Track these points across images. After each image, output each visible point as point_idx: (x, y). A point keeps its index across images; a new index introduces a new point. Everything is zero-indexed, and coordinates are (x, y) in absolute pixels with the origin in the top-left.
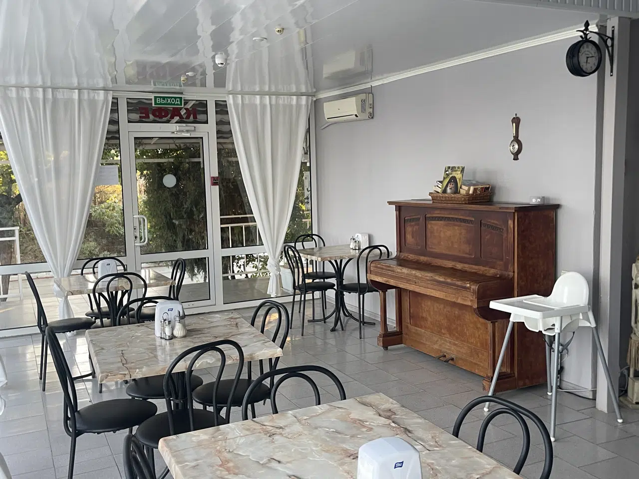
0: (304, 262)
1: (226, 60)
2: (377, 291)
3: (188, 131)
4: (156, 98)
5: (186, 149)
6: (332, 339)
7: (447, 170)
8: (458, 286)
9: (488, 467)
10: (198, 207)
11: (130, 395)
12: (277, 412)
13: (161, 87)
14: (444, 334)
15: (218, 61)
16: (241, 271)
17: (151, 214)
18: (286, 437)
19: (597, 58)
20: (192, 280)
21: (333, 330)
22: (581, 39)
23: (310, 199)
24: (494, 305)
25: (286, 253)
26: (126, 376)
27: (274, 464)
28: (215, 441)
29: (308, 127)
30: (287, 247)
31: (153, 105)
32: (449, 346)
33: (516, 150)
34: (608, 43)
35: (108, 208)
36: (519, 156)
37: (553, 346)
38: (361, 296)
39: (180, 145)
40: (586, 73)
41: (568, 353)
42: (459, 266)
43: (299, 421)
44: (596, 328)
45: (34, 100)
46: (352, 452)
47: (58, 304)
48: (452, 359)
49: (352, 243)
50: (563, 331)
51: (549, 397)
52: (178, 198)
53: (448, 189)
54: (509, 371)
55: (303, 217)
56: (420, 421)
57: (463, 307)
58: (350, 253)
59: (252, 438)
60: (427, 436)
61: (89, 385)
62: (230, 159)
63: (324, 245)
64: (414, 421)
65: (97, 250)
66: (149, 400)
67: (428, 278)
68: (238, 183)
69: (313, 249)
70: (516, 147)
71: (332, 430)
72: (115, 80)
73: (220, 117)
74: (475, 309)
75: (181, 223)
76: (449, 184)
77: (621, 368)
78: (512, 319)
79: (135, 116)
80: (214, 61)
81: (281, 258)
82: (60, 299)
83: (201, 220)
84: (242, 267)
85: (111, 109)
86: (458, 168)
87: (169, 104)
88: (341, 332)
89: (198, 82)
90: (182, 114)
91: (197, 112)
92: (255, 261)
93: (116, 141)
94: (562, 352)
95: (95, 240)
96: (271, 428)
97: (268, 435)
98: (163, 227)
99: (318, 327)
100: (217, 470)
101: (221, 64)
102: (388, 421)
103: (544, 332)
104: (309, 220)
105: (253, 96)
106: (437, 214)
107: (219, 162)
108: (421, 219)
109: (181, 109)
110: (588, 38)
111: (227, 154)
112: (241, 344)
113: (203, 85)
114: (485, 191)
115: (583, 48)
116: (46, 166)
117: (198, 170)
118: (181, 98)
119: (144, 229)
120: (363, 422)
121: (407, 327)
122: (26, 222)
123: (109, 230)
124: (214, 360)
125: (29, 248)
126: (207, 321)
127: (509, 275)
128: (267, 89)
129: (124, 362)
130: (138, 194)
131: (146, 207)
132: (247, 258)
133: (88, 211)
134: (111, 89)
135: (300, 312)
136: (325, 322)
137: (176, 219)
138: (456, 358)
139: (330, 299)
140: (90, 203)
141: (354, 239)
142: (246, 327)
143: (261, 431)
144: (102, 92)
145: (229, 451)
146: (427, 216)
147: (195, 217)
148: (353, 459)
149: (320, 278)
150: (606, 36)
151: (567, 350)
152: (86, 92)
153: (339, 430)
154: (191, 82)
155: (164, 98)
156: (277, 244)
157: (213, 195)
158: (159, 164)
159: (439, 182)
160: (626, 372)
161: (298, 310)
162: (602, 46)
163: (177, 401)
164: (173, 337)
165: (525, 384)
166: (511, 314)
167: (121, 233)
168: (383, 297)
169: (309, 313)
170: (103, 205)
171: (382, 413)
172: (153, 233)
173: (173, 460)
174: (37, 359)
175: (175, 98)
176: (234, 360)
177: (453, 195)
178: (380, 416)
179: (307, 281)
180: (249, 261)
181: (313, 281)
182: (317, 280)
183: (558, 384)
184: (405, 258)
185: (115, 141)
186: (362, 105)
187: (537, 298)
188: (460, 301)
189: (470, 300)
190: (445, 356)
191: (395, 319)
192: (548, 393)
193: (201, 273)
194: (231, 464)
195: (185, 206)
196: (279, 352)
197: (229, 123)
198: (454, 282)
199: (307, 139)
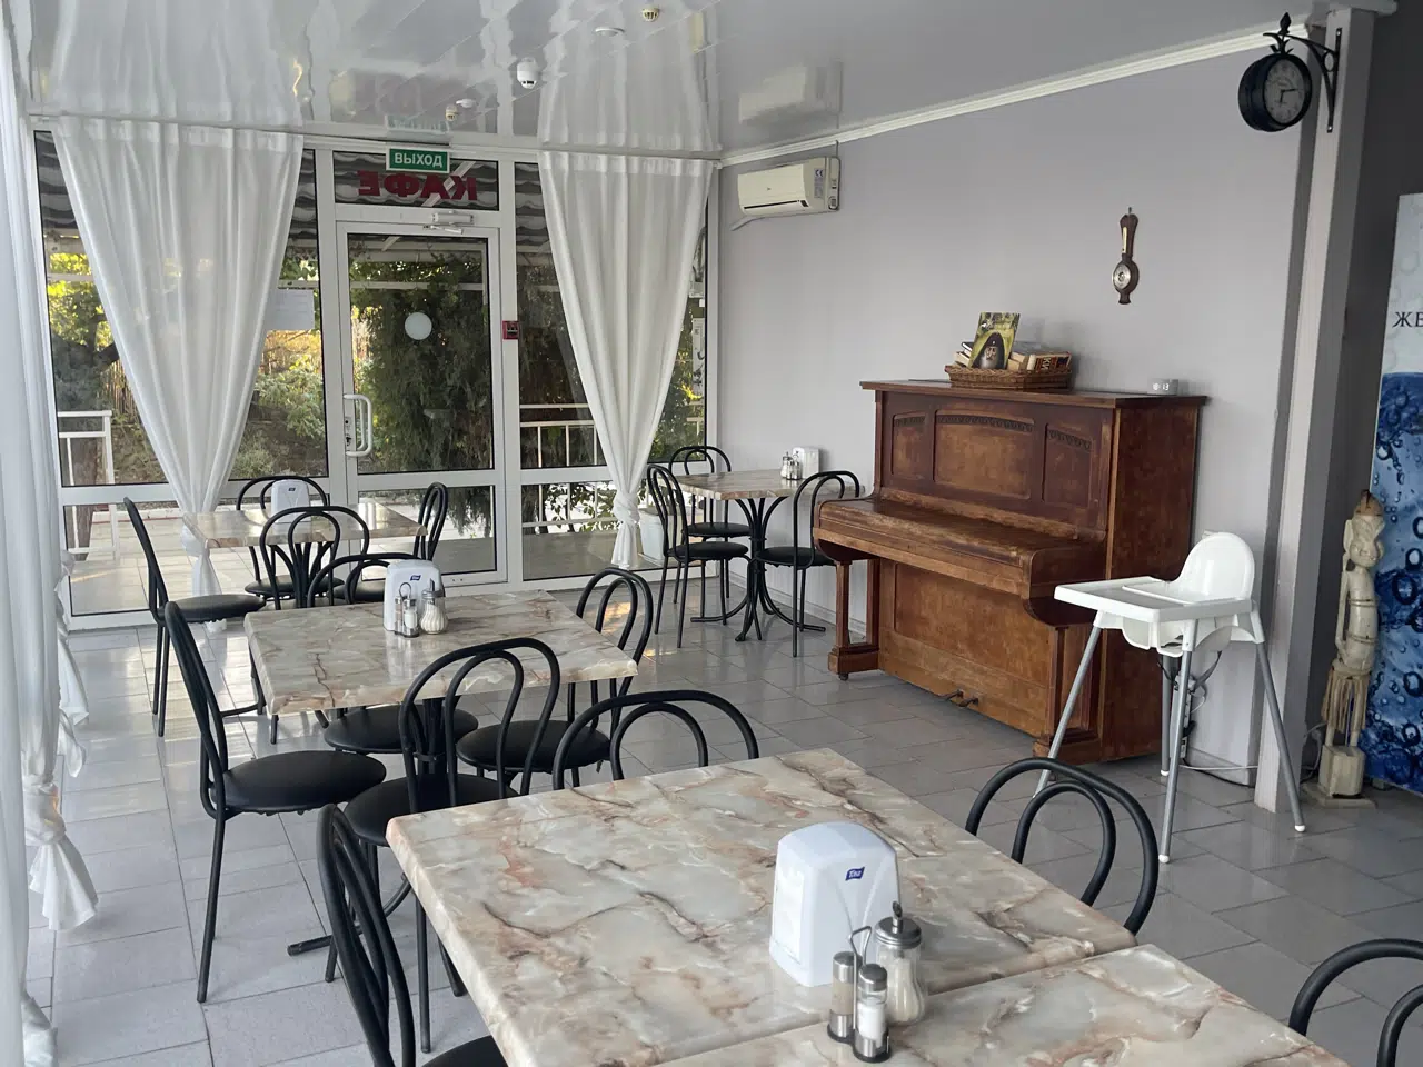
0: (688, 504)
1: (539, 74)
2: (832, 564)
3: (457, 225)
4: (393, 152)
5: (454, 263)
6: (737, 655)
7: (983, 319)
8: (992, 555)
9: (1032, 888)
10: (476, 385)
11: (333, 745)
12: (621, 777)
13: (403, 129)
14: (962, 651)
15: (522, 76)
16: (561, 519)
17: (379, 397)
18: (639, 823)
19: (1303, 93)
20: (461, 532)
21: (741, 638)
22: (1272, 52)
23: (703, 374)
24: (1063, 594)
25: (653, 485)
26: (326, 703)
27: (612, 872)
28: (497, 827)
29: (704, 225)
30: (653, 470)
31: (388, 168)
32: (972, 677)
33: (1125, 283)
34: (1326, 64)
35: (293, 382)
36: (1132, 296)
37: (1176, 680)
38: (800, 572)
39: (441, 255)
40: (1279, 124)
41: (1205, 695)
42: (999, 516)
43: (665, 794)
44: (1266, 645)
45: (140, 145)
46: (765, 855)
47: (189, 568)
48: (975, 701)
49: (785, 467)
50: (1197, 648)
51: (1162, 780)
52: (433, 365)
53: (984, 359)
54: (1086, 726)
55: (687, 411)
56: (901, 801)
57: (1001, 597)
58: (781, 486)
59: (569, 823)
60: (916, 829)
61: (252, 728)
62: (543, 288)
63: (729, 470)
64: (891, 802)
65: (269, 466)
66: (370, 755)
67: (934, 538)
68: (559, 337)
69: (707, 475)
70: (1127, 276)
71: (728, 813)
72: (308, 111)
73: (525, 198)
74: (1025, 603)
75: (442, 416)
76: (987, 349)
77: (1309, 728)
78: (1098, 623)
79: (350, 190)
80: (514, 76)
81: (642, 495)
82: (194, 559)
83: (480, 412)
84: (563, 511)
85: (301, 174)
86: (1007, 316)
87: (420, 167)
88: (756, 643)
89: (481, 122)
90: (447, 189)
91: (476, 185)
92: (588, 500)
93: (311, 243)
94: (1194, 691)
95: (267, 446)
96: (610, 806)
97: (603, 818)
98: (404, 423)
99: (712, 633)
100: (500, 879)
101: (529, 82)
102: (838, 801)
103: (1160, 651)
104: (700, 420)
105: (591, 155)
106: (959, 409)
107: (520, 292)
108: (926, 421)
109: (444, 178)
110: (1286, 50)
111: (536, 277)
112: (555, 648)
113: (492, 128)
114: (1058, 366)
115: (1276, 71)
116: (167, 287)
117: (476, 307)
118: (444, 155)
119: (366, 428)
120: (790, 799)
121: (889, 637)
122: (124, 405)
123: (295, 427)
124: (500, 677)
125: (132, 458)
126: (489, 604)
127: (1096, 537)
128: (621, 141)
129: (322, 676)
130: (355, 356)
131: (371, 382)
132: (572, 492)
133: (252, 385)
134: (299, 131)
135: (675, 602)
136: (725, 623)
137: (430, 407)
138: (984, 698)
139: (738, 580)
140: (255, 371)
141: (789, 459)
142: (567, 618)
143: (588, 809)
144: (282, 137)
145: (526, 846)
146: (938, 414)
147: (470, 405)
148: (768, 866)
149: (718, 535)
150: (1325, 49)
151: (1205, 688)
152: (248, 134)
153: (744, 812)
154: (466, 121)
155: (409, 153)
156: (633, 463)
157: (506, 360)
158: (397, 293)
159: (967, 344)
160: (1318, 735)
161: (673, 598)
162: (1314, 69)
163: (426, 758)
164: (418, 632)
165: (1116, 753)
166: (1096, 611)
167: (319, 433)
168: (842, 575)
169: (693, 605)
170: (282, 376)
171: (827, 784)
172: (385, 434)
173: (414, 859)
174: (148, 674)
175: (434, 154)
176: (539, 680)
177: (993, 372)
178: (824, 789)
179: (692, 540)
180: (577, 499)
181: (704, 540)
182: (713, 540)
183: (1183, 755)
184: (892, 498)
185: (310, 241)
186: (816, 180)
187: (1151, 582)
188: (996, 585)
189: (1015, 583)
190: (960, 695)
191: (865, 621)
192: (1162, 772)
193: (479, 519)
194: (527, 870)
195: (450, 382)
196: (629, 666)
197: (541, 213)
198: (985, 547)
199: (700, 249)
